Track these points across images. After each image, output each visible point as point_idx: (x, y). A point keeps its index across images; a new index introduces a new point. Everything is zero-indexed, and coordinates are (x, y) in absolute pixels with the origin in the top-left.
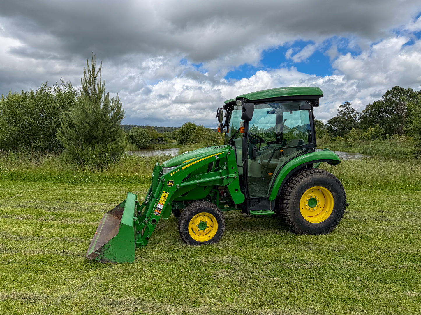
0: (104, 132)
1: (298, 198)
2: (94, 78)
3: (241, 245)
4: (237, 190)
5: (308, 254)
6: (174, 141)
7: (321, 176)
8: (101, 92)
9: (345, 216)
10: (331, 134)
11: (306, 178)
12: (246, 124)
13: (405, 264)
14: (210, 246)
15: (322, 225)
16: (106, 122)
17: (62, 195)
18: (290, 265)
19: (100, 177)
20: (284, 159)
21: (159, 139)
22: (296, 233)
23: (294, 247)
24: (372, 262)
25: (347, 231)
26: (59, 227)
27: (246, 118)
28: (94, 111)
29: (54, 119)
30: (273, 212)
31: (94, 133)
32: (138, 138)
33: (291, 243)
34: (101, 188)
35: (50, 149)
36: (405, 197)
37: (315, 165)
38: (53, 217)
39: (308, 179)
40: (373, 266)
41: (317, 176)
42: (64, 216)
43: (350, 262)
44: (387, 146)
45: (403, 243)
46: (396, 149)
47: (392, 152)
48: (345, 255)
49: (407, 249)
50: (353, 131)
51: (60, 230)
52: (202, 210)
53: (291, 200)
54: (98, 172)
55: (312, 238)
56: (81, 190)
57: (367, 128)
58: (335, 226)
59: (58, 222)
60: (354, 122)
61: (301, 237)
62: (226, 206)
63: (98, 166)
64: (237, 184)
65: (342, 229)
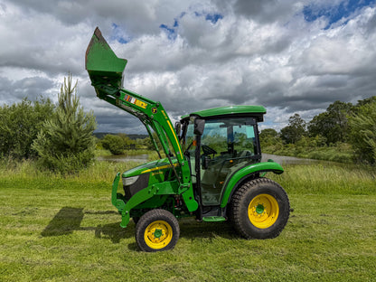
0: (77, 141)
1: (246, 205)
2: (70, 93)
3: (193, 250)
4: (190, 198)
5: (255, 259)
6: (145, 147)
7: (267, 184)
8: (76, 105)
9: (290, 220)
10: (284, 141)
11: (253, 186)
12: (198, 139)
13: (342, 268)
14: (164, 253)
15: (269, 231)
16: (79, 132)
17: (33, 201)
18: (237, 271)
19: (71, 183)
20: (233, 169)
21: (131, 145)
22: (246, 239)
23: (244, 251)
24: (313, 267)
25: (292, 234)
26: (24, 234)
27: (198, 133)
28: (68, 122)
29: (31, 129)
30: (224, 219)
31: (67, 142)
32: (111, 146)
33: (240, 248)
34: (71, 193)
35: (27, 157)
36: (345, 201)
37: (262, 175)
38: (20, 224)
39: (255, 187)
40: (314, 270)
41: (263, 185)
42: (31, 222)
43: (293, 267)
44: (332, 152)
45: (342, 246)
46: (340, 155)
47: (336, 157)
48: (289, 260)
49: (344, 253)
50: (304, 139)
51: (24, 237)
52: (158, 219)
53: (240, 207)
54: (70, 178)
55: (260, 243)
56: (52, 196)
57: (314, 136)
58: (281, 231)
59: (24, 229)
60: (303, 131)
61: (250, 242)
62: (183, 212)
63: (70, 172)
64: (190, 193)
65: (287, 233)
